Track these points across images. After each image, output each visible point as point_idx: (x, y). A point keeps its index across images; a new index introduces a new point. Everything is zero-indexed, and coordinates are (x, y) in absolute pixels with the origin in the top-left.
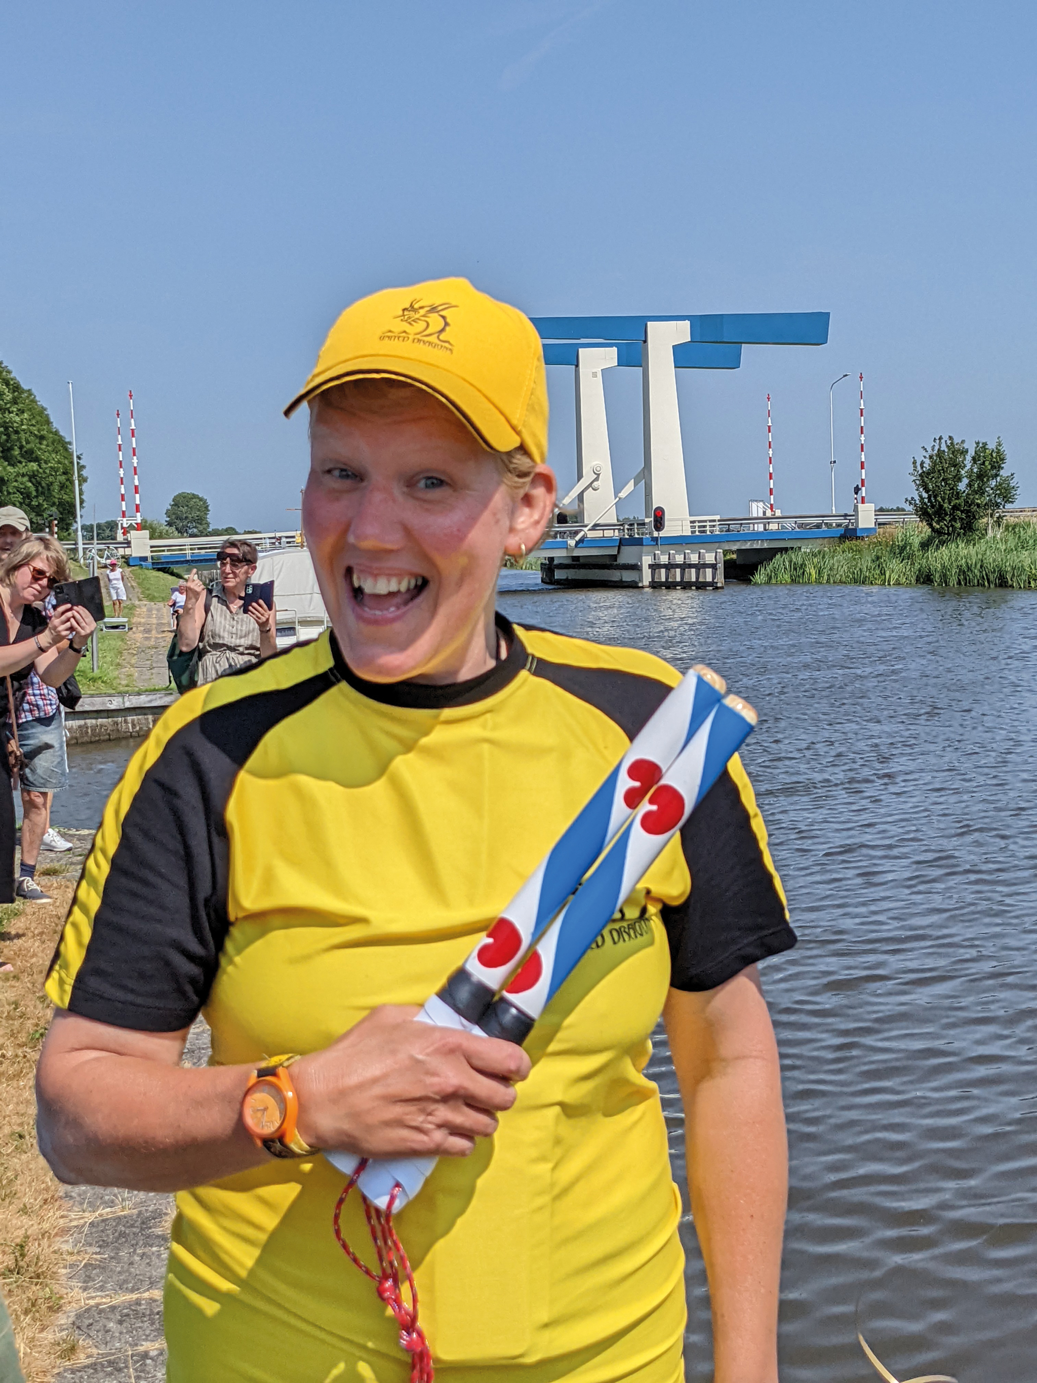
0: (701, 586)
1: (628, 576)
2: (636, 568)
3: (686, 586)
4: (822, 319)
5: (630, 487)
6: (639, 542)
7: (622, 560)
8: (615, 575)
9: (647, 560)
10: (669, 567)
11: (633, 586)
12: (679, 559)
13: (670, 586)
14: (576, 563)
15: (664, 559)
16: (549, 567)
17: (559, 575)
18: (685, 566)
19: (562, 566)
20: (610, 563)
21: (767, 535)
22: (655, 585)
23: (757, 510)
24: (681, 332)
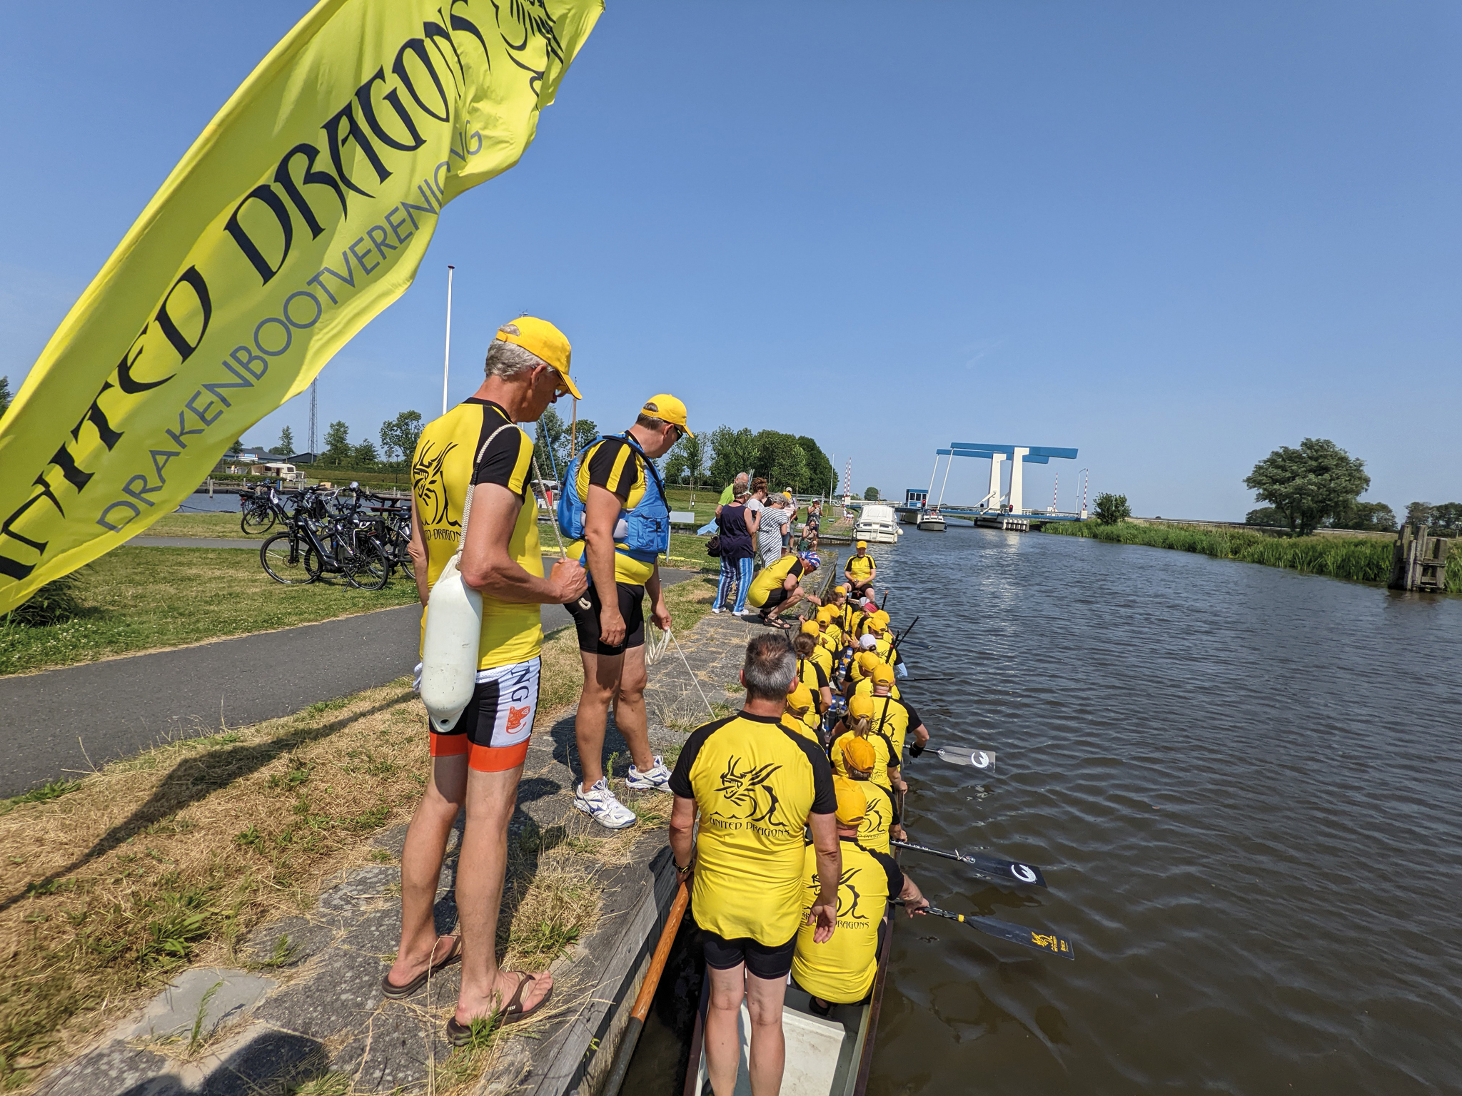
0: (1021, 531)
1: (999, 525)
2: (1002, 523)
3: (1016, 530)
4: (1076, 451)
5: (1004, 497)
6: (1004, 515)
7: (998, 520)
8: (995, 525)
9: (1005, 521)
10: (1012, 524)
11: (1000, 528)
12: (1016, 522)
13: (1012, 530)
14: (985, 520)
15: (1011, 521)
16: (976, 521)
17: (979, 523)
18: (1017, 524)
19: (980, 520)
20: (994, 521)
21: (1050, 518)
22: (1007, 529)
23: (1050, 509)
24: (1026, 451)
